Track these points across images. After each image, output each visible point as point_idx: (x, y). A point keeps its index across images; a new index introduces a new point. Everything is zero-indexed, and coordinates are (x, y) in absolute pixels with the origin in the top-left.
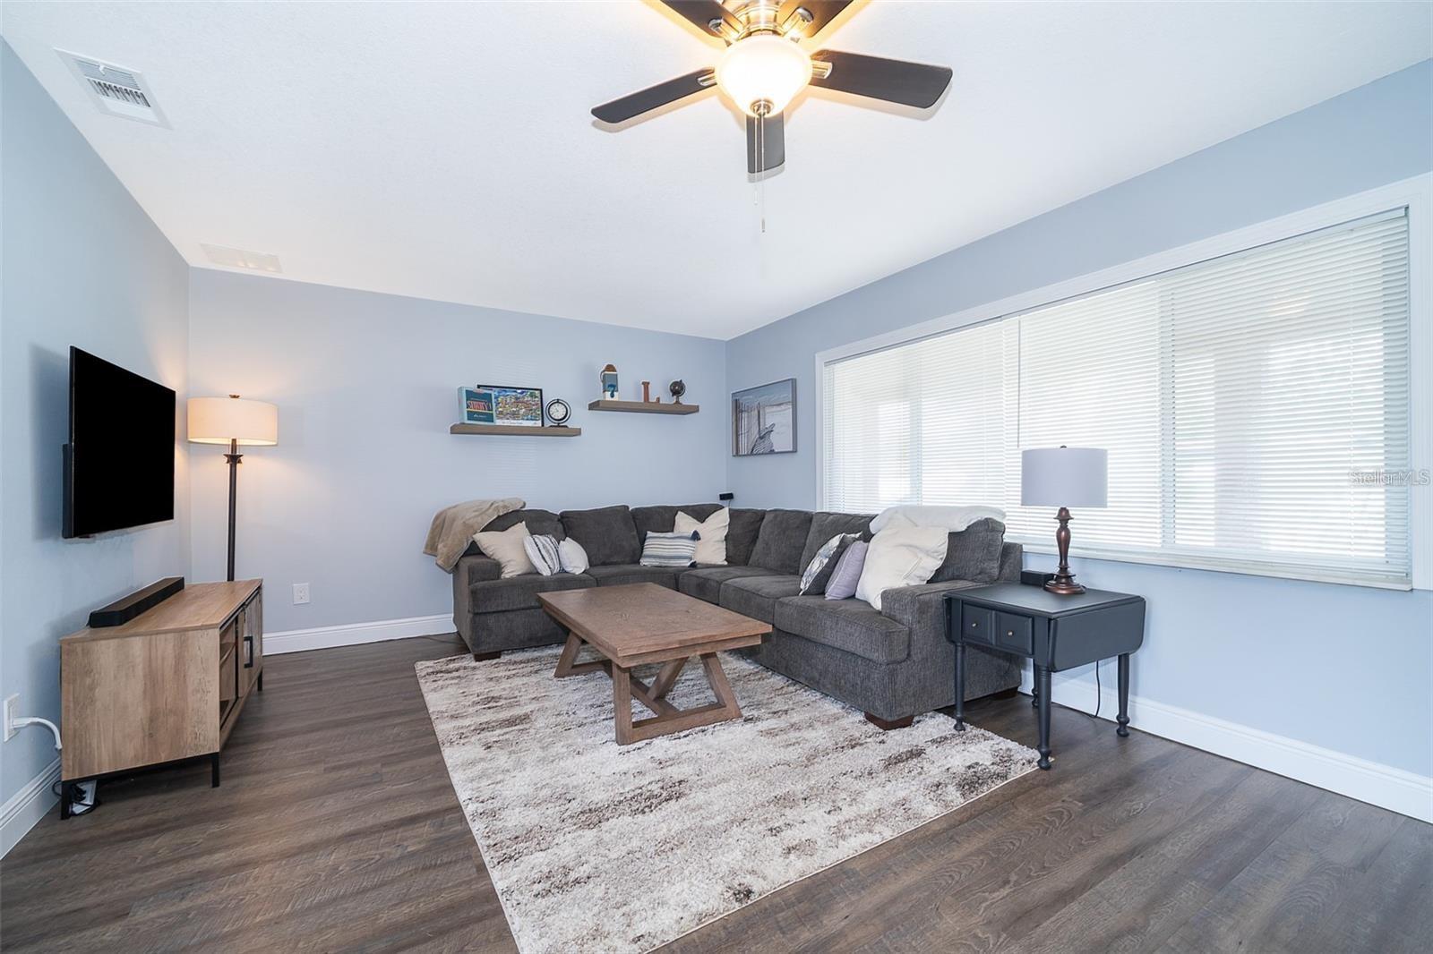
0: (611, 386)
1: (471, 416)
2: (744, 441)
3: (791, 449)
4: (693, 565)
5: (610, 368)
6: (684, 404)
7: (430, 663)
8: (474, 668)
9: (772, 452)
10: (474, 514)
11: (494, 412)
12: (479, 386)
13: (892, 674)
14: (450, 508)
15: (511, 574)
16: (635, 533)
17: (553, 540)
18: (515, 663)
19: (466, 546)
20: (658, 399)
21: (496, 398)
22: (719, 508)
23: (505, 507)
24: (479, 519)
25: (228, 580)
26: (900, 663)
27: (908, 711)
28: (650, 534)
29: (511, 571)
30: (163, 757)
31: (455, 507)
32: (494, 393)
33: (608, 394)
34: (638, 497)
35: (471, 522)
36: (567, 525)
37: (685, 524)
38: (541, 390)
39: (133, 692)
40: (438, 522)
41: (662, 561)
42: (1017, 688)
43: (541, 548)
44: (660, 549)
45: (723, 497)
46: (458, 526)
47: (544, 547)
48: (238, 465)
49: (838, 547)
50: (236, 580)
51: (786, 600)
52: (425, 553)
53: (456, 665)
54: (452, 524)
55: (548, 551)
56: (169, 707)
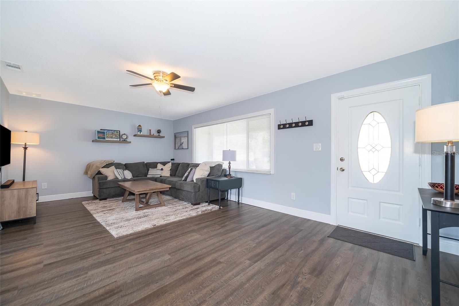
0: (140, 130)
1: (99, 138)
2: (177, 145)
3: (187, 148)
4: (161, 176)
5: (140, 126)
6: (161, 136)
7: (87, 202)
8: (99, 202)
9: (183, 148)
10: (99, 164)
11: (105, 137)
12: (101, 130)
13: (195, 194)
14: (92, 162)
15: (110, 179)
16: (146, 169)
17: (122, 170)
18: (111, 200)
19: (97, 172)
20: (154, 134)
21: (106, 133)
22: (170, 162)
23: (108, 162)
24: (101, 165)
25: (23, 181)
26: (197, 192)
27: (198, 202)
28: (150, 169)
29: (111, 177)
30: (22, 217)
31: (93, 162)
32: (105, 131)
33: (139, 133)
34: (147, 160)
35: (98, 166)
36: (127, 167)
37: (160, 166)
38: (119, 131)
39: (14, 202)
40: (88, 166)
41: (153, 176)
42: (225, 198)
43: (119, 172)
44: (152, 173)
45: (172, 160)
46: (94, 167)
47: (120, 172)
48: (27, 150)
49: (190, 170)
50: (25, 180)
51: (178, 182)
52: (84, 174)
53: (94, 202)
54: (93, 166)
55: (121, 173)
56: (23, 206)
